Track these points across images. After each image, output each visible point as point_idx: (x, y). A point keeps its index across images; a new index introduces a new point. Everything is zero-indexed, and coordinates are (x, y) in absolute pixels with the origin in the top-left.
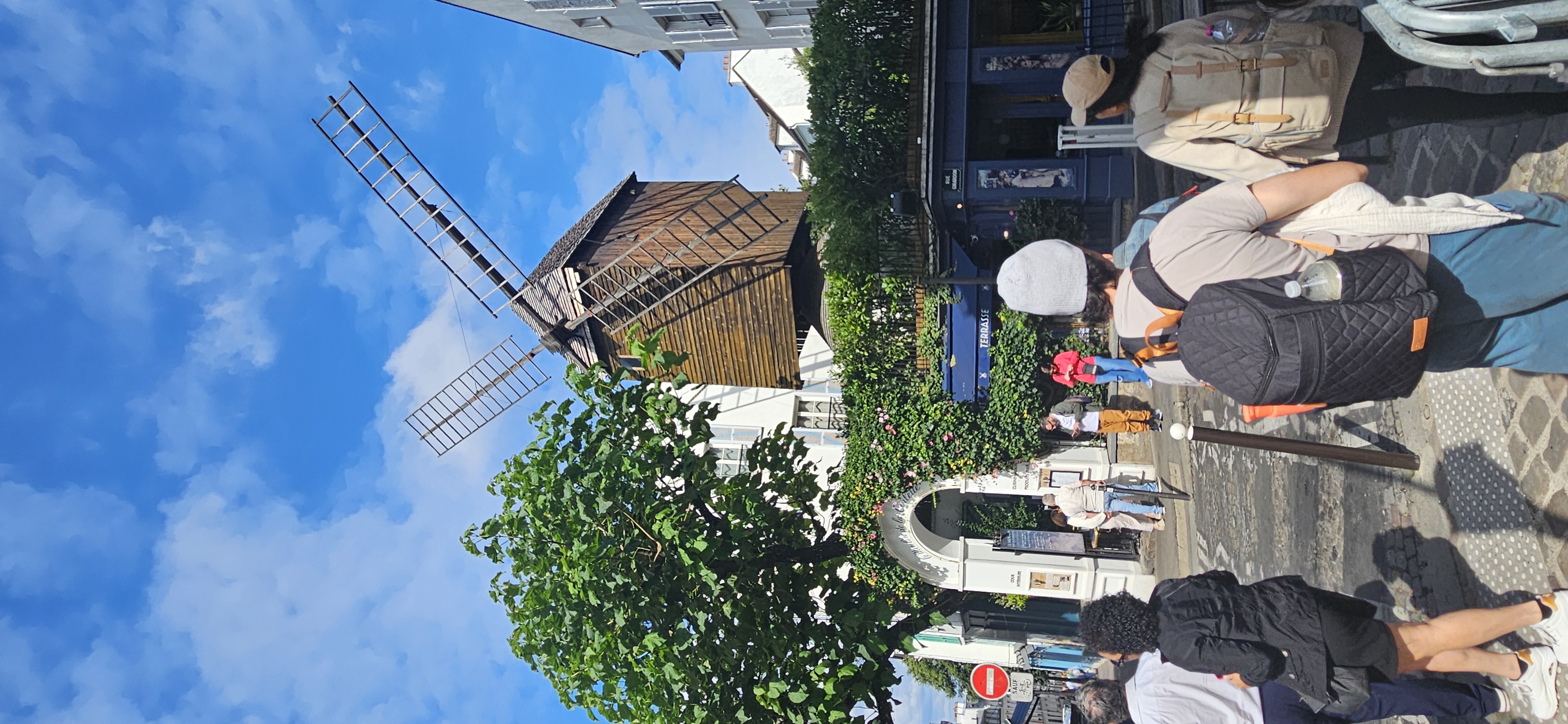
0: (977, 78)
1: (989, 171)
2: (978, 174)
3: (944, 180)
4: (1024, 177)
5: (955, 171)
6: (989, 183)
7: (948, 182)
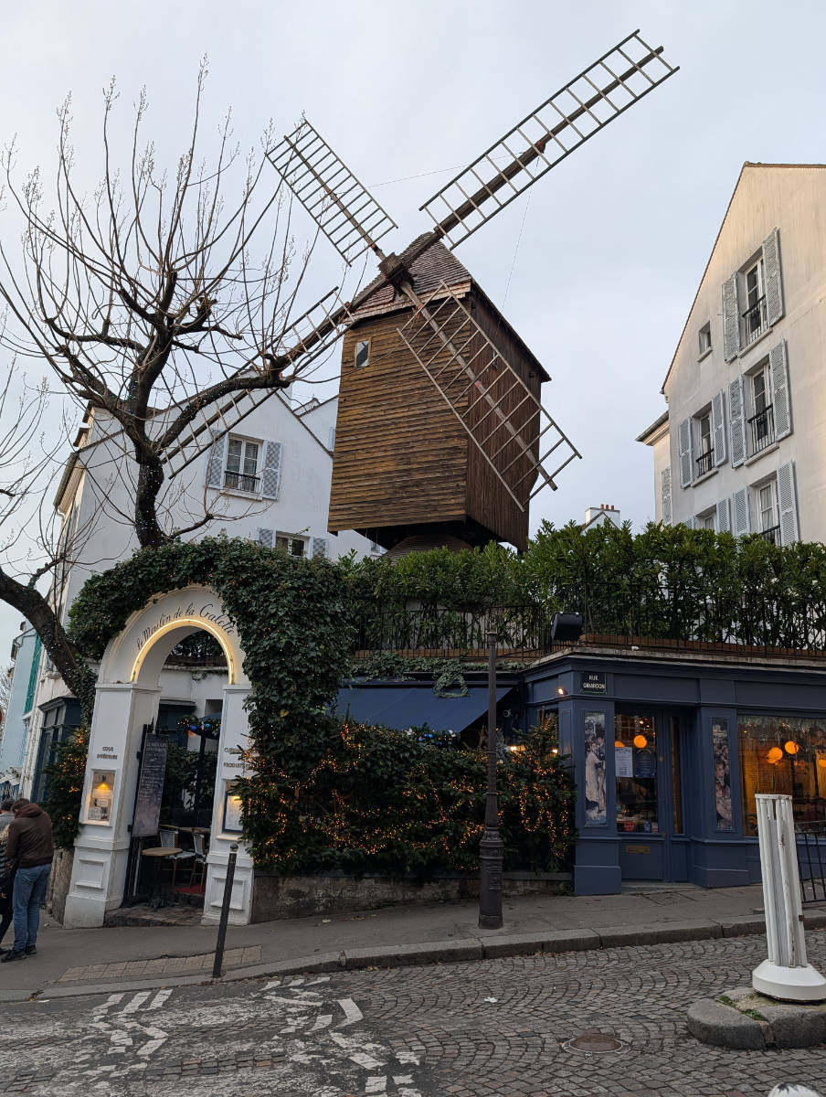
0: (705, 715)
1: (602, 726)
2: (600, 713)
4: (597, 766)
7: (591, 678)
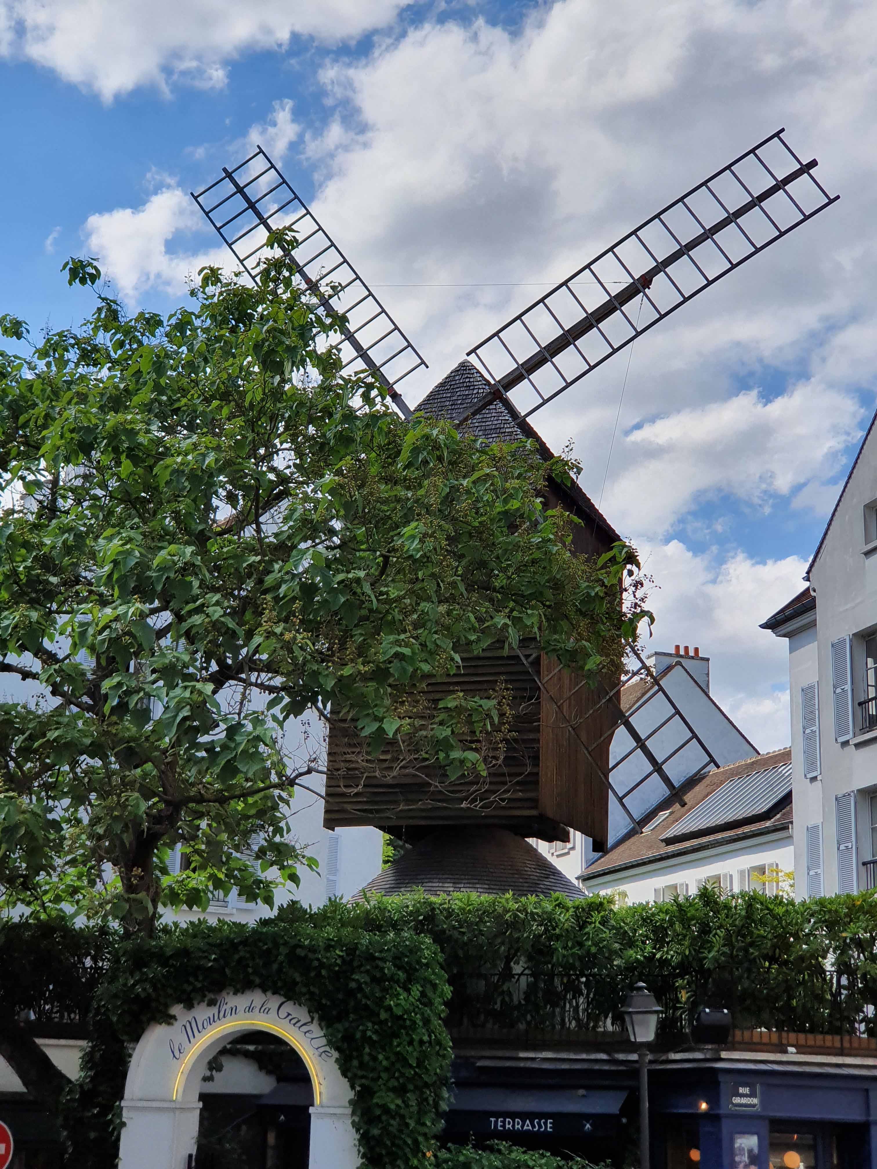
1: (756, 1151)
2: (753, 1133)
3: (744, 1085)
5: (755, 1101)
6: (741, 1149)
7: (741, 1090)
